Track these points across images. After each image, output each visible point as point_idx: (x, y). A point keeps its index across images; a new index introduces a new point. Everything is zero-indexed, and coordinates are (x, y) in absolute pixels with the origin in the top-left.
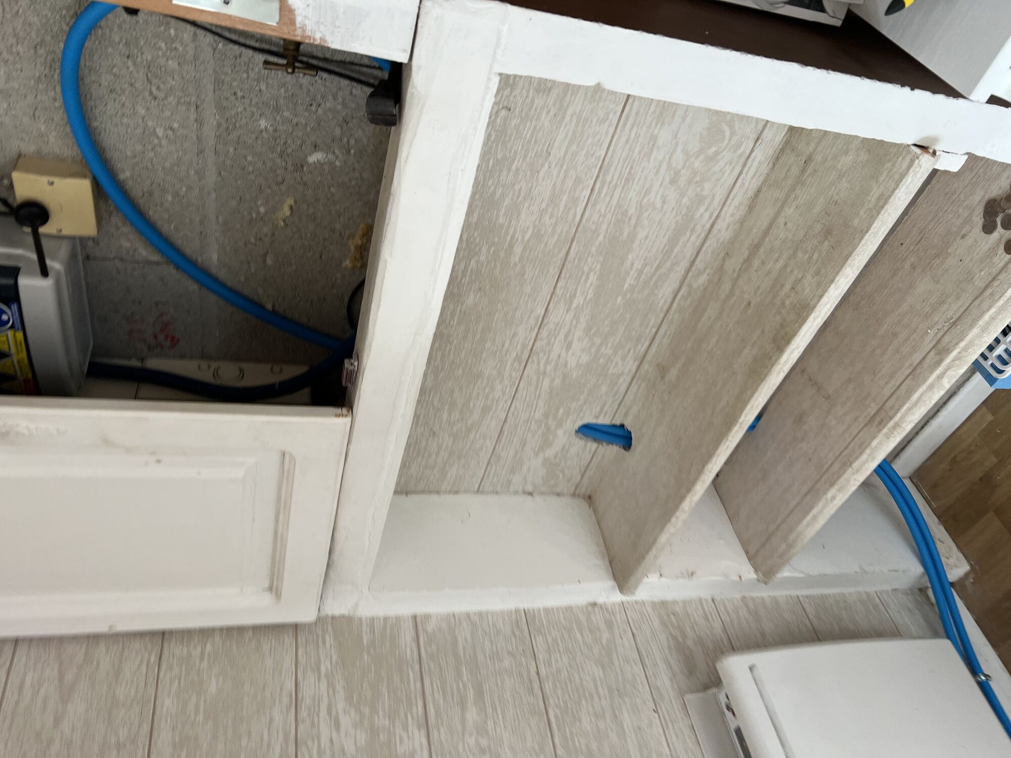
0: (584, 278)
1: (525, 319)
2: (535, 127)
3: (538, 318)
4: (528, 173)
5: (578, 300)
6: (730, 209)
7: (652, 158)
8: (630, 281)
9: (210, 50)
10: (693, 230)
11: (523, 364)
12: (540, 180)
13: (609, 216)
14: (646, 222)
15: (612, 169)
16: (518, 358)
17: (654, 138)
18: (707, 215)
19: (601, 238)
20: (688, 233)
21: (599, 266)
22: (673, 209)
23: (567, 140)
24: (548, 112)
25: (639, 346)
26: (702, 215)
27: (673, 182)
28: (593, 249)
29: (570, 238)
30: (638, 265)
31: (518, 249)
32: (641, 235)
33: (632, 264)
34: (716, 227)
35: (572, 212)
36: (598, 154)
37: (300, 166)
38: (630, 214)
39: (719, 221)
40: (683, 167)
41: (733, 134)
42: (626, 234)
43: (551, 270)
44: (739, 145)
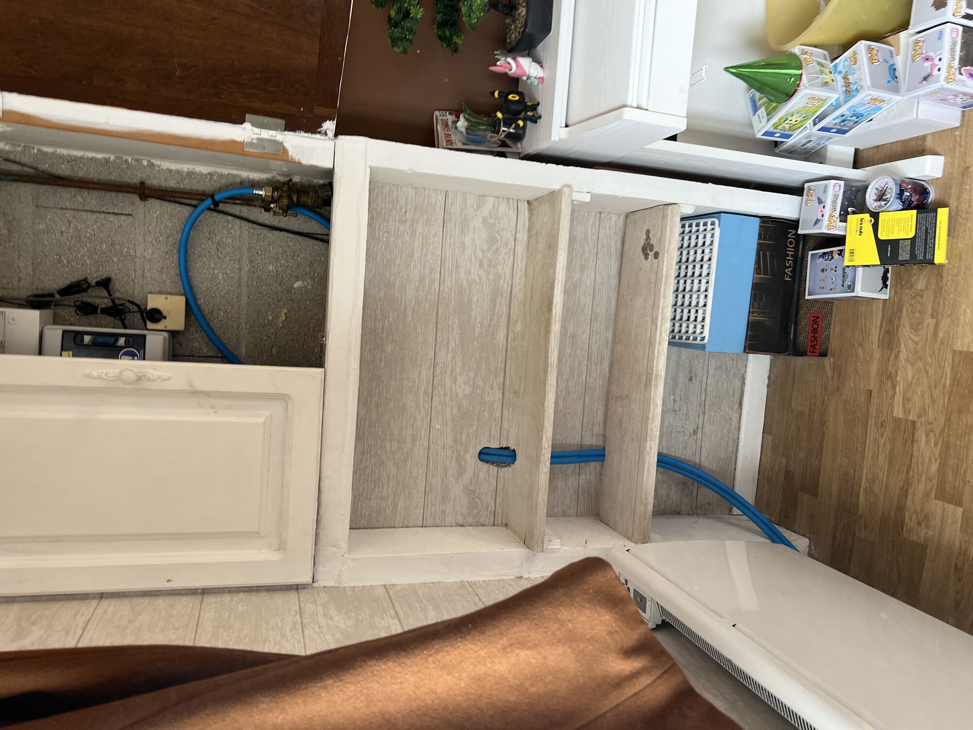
0: (450, 329)
1: (424, 360)
2: (403, 241)
3: (431, 359)
4: (405, 266)
5: (452, 346)
6: (517, 280)
7: (466, 253)
8: (478, 330)
9: (247, 233)
10: (501, 295)
11: (430, 396)
12: (412, 269)
13: (453, 289)
14: (474, 291)
15: (447, 261)
16: (426, 392)
17: (463, 243)
18: (505, 285)
19: (453, 302)
20: (500, 297)
21: (457, 320)
22: (486, 282)
23: (420, 247)
24: (407, 233)
25: (498, 378)
26: (503, 286)
27: (481, 266)
28: (451, 310)
29: (436, 302)
30: (479, 319)
31: (409, 312)
32: (475, 300)
33: (476, 318)
34: (514, 292)
35: (433, 288)
36: (437, 253)
37: (290, 290)
38: (464, 286)
39: (514, 288)
40: (483, 257)
41: (501, 238)
42: (466, 299)
43: (431, 325)
44: (507, 244)
